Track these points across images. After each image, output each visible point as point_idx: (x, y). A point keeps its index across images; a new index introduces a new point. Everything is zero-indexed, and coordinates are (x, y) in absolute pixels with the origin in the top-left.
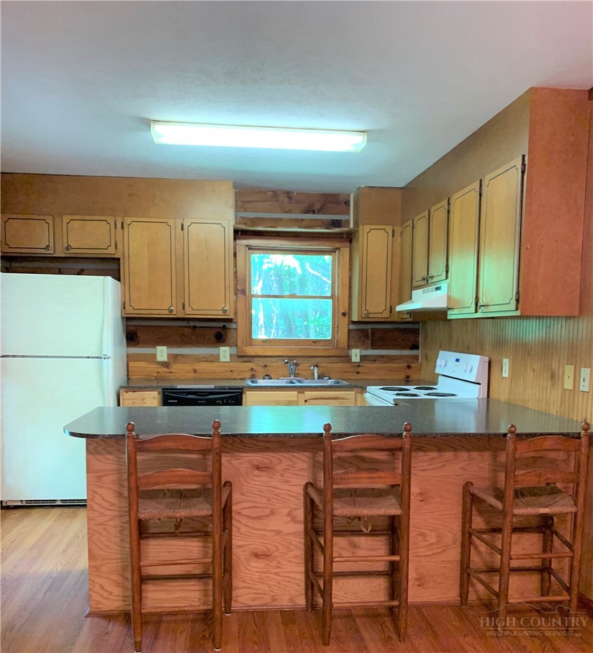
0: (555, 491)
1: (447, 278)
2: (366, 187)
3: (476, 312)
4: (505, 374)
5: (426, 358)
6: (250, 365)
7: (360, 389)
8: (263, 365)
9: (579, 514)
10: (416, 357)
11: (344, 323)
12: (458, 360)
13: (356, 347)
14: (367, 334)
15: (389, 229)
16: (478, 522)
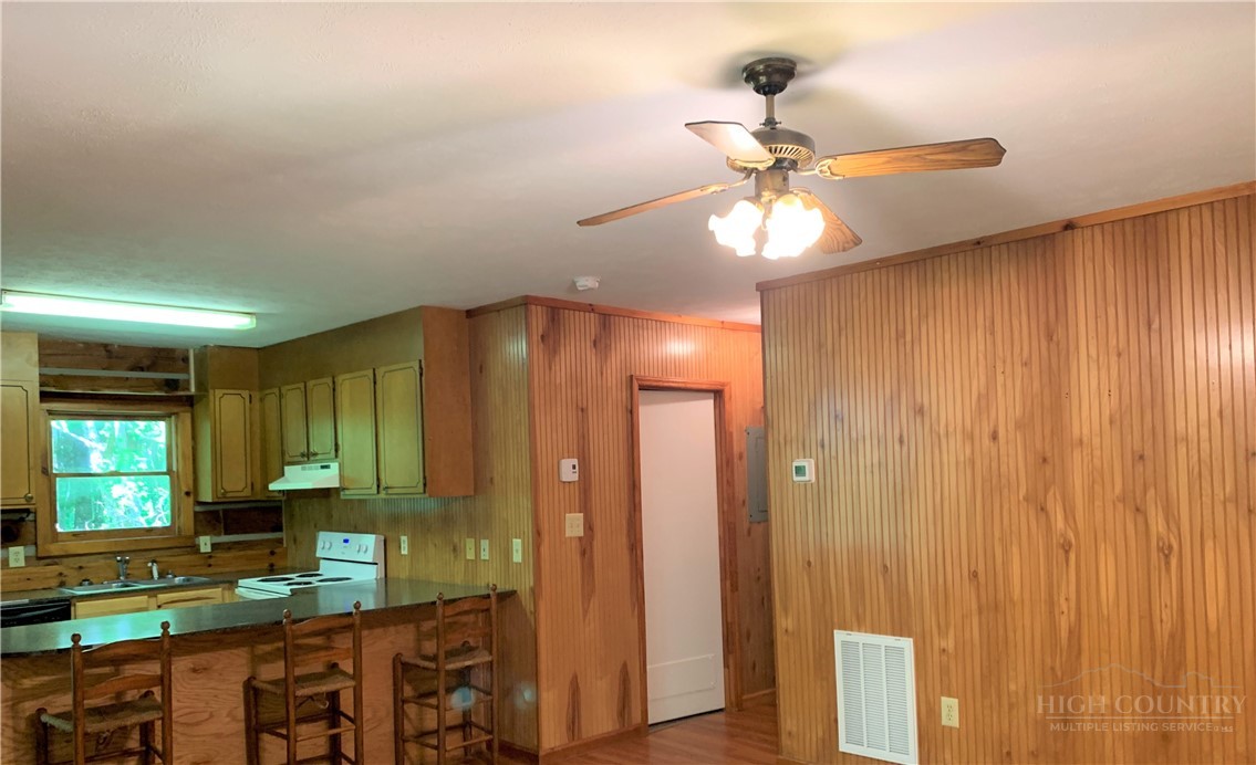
0: (471, 649)
1: (336, 456)
2: (215, 346)
3: (378, 492)
4: (405, 551)
5: (295, 540)
6: (56, 569)
7: (227, 585)
8: (76, 566)
9: (495, 662)
10: (280, 541)
11: (189, 506)
12: (346, 541)
13: (205, 534)
14: (219, 516)
15: (246, 394)
16: (408, 691)
